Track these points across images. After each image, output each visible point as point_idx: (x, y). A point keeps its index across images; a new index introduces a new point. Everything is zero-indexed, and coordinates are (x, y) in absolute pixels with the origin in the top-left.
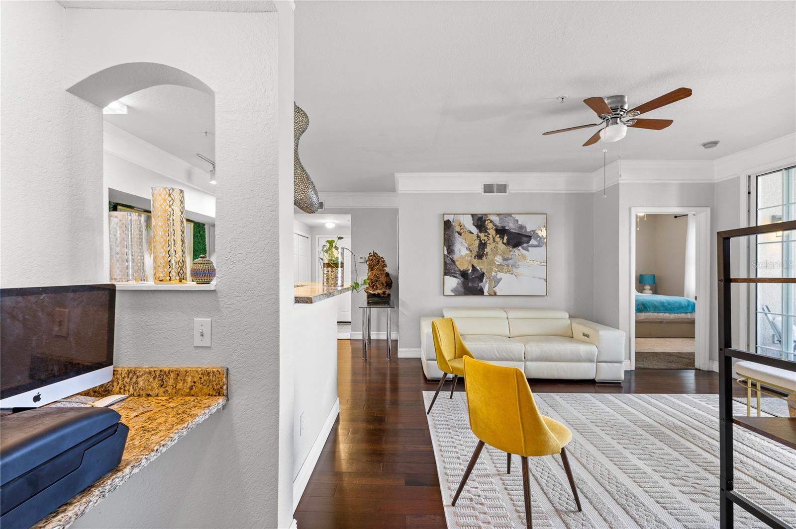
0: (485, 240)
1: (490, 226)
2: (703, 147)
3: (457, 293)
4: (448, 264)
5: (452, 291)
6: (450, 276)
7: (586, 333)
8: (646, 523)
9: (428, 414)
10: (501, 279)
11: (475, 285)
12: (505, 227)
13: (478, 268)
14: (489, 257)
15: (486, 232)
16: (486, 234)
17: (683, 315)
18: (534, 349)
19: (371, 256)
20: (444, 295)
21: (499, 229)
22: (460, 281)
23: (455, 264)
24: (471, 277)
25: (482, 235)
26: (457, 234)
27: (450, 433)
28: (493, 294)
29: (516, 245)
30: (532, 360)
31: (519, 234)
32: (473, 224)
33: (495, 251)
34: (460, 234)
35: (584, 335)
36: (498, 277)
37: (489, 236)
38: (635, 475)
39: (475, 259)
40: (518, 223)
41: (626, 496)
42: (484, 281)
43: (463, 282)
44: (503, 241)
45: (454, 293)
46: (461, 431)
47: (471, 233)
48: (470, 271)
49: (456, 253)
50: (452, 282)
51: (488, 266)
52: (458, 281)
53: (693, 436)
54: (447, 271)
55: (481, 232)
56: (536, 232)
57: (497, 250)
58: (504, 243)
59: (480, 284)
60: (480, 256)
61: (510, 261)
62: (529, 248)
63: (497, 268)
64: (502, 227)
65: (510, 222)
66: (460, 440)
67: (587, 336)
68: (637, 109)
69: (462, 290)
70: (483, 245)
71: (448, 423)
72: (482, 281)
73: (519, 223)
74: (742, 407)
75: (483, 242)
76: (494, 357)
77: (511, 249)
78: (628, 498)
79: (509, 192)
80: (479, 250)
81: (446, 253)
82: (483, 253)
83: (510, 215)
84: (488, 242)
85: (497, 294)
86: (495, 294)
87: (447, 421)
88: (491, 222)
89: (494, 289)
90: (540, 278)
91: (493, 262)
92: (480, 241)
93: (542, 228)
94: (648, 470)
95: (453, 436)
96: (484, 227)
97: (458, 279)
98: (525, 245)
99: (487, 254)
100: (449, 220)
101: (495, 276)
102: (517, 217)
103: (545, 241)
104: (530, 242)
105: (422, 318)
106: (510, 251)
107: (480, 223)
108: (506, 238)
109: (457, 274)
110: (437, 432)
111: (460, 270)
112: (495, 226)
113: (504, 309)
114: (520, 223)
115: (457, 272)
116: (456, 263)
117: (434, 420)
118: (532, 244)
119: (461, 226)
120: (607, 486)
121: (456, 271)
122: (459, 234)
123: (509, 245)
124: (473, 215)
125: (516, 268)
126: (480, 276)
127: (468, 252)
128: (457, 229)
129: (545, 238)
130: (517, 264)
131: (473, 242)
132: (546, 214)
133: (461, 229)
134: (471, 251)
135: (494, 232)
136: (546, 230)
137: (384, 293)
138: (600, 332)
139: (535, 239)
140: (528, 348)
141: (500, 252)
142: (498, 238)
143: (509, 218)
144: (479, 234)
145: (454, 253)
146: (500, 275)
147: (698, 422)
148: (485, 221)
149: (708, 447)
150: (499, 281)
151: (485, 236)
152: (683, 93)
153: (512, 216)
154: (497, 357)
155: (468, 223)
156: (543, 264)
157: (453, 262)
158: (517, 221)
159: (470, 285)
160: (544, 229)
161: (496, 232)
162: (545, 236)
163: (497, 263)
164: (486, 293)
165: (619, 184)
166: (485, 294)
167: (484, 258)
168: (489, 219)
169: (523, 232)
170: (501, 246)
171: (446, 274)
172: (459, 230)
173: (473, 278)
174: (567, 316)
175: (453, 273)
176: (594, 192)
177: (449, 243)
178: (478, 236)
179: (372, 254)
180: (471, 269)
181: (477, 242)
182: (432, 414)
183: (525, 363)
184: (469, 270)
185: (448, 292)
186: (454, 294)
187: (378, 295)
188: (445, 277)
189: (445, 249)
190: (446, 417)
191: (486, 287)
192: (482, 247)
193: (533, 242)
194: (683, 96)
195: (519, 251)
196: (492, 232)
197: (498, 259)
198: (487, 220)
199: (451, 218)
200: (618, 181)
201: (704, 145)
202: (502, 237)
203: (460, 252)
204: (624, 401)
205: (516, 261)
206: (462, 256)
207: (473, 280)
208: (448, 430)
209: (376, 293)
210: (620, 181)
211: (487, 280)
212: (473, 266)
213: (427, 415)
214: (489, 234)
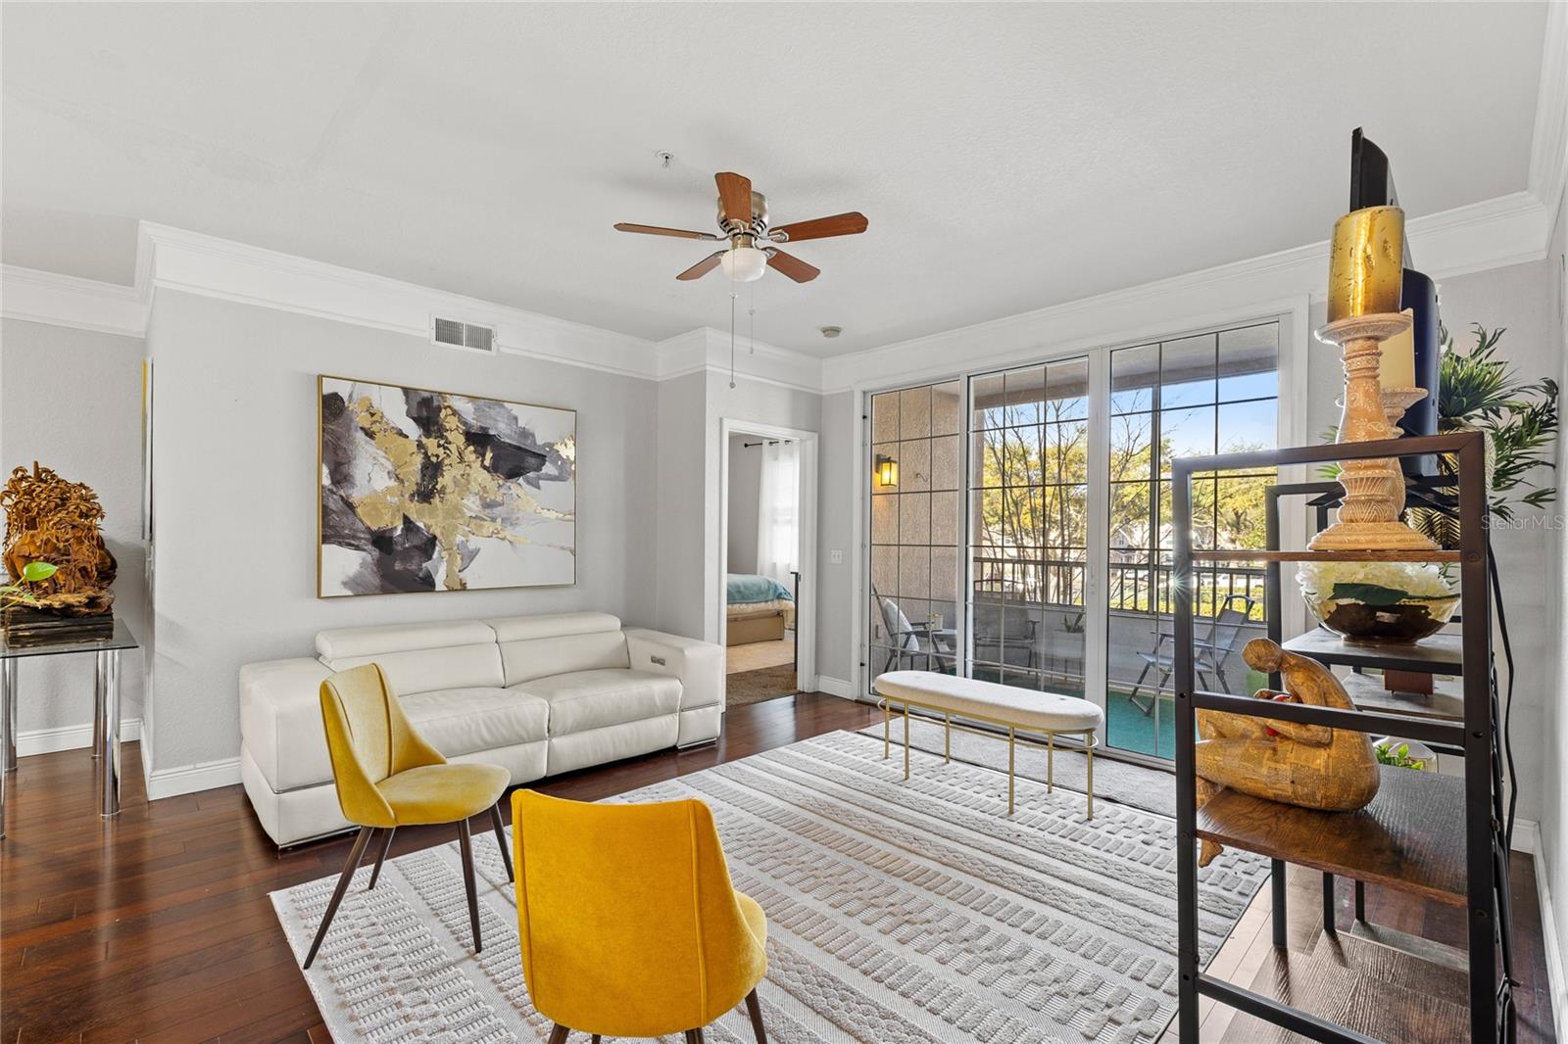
0: (437, 456)
1: (451, 422)
2: (822, 334)
3: (359, 588)
4: (334, 511)
5: (345, 584)
6: (340, 544)
7: (659, 655)
8: (871, 1030)
9: (306, 967)
10: (478, 551)
11: (414, 567)
12: (487, 429)
13: (421, 525)
14: (447, 497)
15: (442, 437)
16: (442, 442)
17: (762, 606)
18: (570, 704)
19: (23, 478)
20: (319, 596)
21: (474, 433)
22: (369, 558)
23: (354, 513)
24: (399, 548)
25: (431, 444)
26: (360, 436)
27: (399, 1004)
28: (459, 588)
29: (513, 474)
30: (564, 733)
31: (519, 448)
32: (408, 414)
33: (463, 484)
34: (370, 434)
35: (654, 660)
36: (471, 546)
37: (449, 446)
38: (814, 931)
39: (412, 501)
40: (517, 422)
41: (821, 986)
42: (435, 555)
43: (378, 561)
44: (482, 461)
45: (351, 589)
46: (428, 982)
47: (401, 433)
48: (399, 532)
49: (357, 483)
50: (346, 562)
51: (445, 518)
52: (364, 559)
53: (848, 813)
54: (330, 532)
55: (428, 434)
56: (555, 447)
57: (469, 482)
58: (485, 467)
59: (424, 565)
60: (425, 495)
61: (499, 508)
62: (541, 482)
63: (468, 526)
64: (481, 427)
65: (499, 418)
66: (434, 1015)
67: (661, 662)
68: (786, 228)
69: (376, 581)
70: (432, 469)
71: (384, 972)
72: (430, 558)
73: (519, 425)
74: (874, 743)
75: (434, 459)
76: (479, 742)
77: (501, 482)
78: (824, 989)
79: (498, 350)
80: (423, 480)
81: (326, 481)
82: (434, 487)
83: (499, 403)
84: (446, 462)
85: (469, 587)
86: (463, 588)
87: (377, 968)
88: (455, 413)
89: (461, 575)
90: (563, 548)
91: (457, 509)
92: (427, 456)
93: (566, 440)
94: (823, 908)
95: (409, 1010)
96: (437, 423)
97: (364, 553)
98: (531, 474)
99: (443, 491)
100: (336, 394)
101: (464, 544)
102: (516, 410)
103: (573, 468)
104: (543, 468)
105: (244, 670)
106: (500, 486)
107: (425, 414)
108: (489, 455)
109: (360, 539)
110: (352, 1019)
111: (368, 528)
112: (465, 424)
113: (492, 621)
114: (521, 424)
115: (362, 536)
116: (359, 511)
117: (331, 980)
118: (546, 474)
119: (372, 415)
120: (786, 980)
121: (356, 531)
122: (367, 434)
123: (496, 472)
124: (406, 391)
125: (511, 524)
126: (426, 544)
127: (393, 483)
128: (362, 419)
129: (572, 463)
130: (514, 517)
131: (408, 459)
132: (575, 411)
133: (375, 422)
134: (402, 482)
135: (462, 439)
136: (575, 445)
137: (92, 602)
138: (686, 652)
139: (554, 463)
140: (555, 705)
141: (474, 487)
142: (471, 452)
143: (498, 410)
144: (424, 440)
145: (353, 485)
146: (474, 543)
147: (840, 786)
148: (439, 409)
149: (871, 827)
150: (472, 555)
151: (439, 446)
152: (853, 223)
153: (503, 406)
154: (485, 742)
155: (396, 412)
156: (568, 517)
157: (350, 506)
158: (516, 418)
159: (398, 566)
160: (570, 443)
161: (467, 439)
162: (573, 459)
163: (469, 514)
164: (440, 585)
165: (705, 371)
166: (437, 589)
167: (436, 500)
168: (449, 407)
169: (527, 444)
170: (480, 476)
171: (326, 539)
172: (367, 425)
173: (405, 548)
174: (619, 624)
175: (349, 536)
176: (659, 380)
177: (336, 458)
178: (420, 445)
179: (31, 472)
180: (400, 527)
181: (419, 459)
182: (324, 962)
183: (549, 741)
184: (396, 528)
185: (332, 585)
186: (350, 593)
187: (67, 611)
188: (324, 547)
189: (325, 470)
190: (370, 956)
191: (440, 573)
192: (430, 472)
193: (548, 468)
194: (855, 229)
195: (519, 488)
196: (457, 439)
197: (472, 505)
198: (445, 408)
199: (343, 390)
200: (705, 365)
201: (825, 331)
202: (481, 452)
203: (369, 481)
204: (734, 778)
205: (513, 509)
206: (375, 491)
207: (406, 556)
208: (390, 998)
209: (56, 605)
210: (708, 368)
211: (444, 554)
212: (407, 520)
213: (306, 972)
214: (450, 443)
